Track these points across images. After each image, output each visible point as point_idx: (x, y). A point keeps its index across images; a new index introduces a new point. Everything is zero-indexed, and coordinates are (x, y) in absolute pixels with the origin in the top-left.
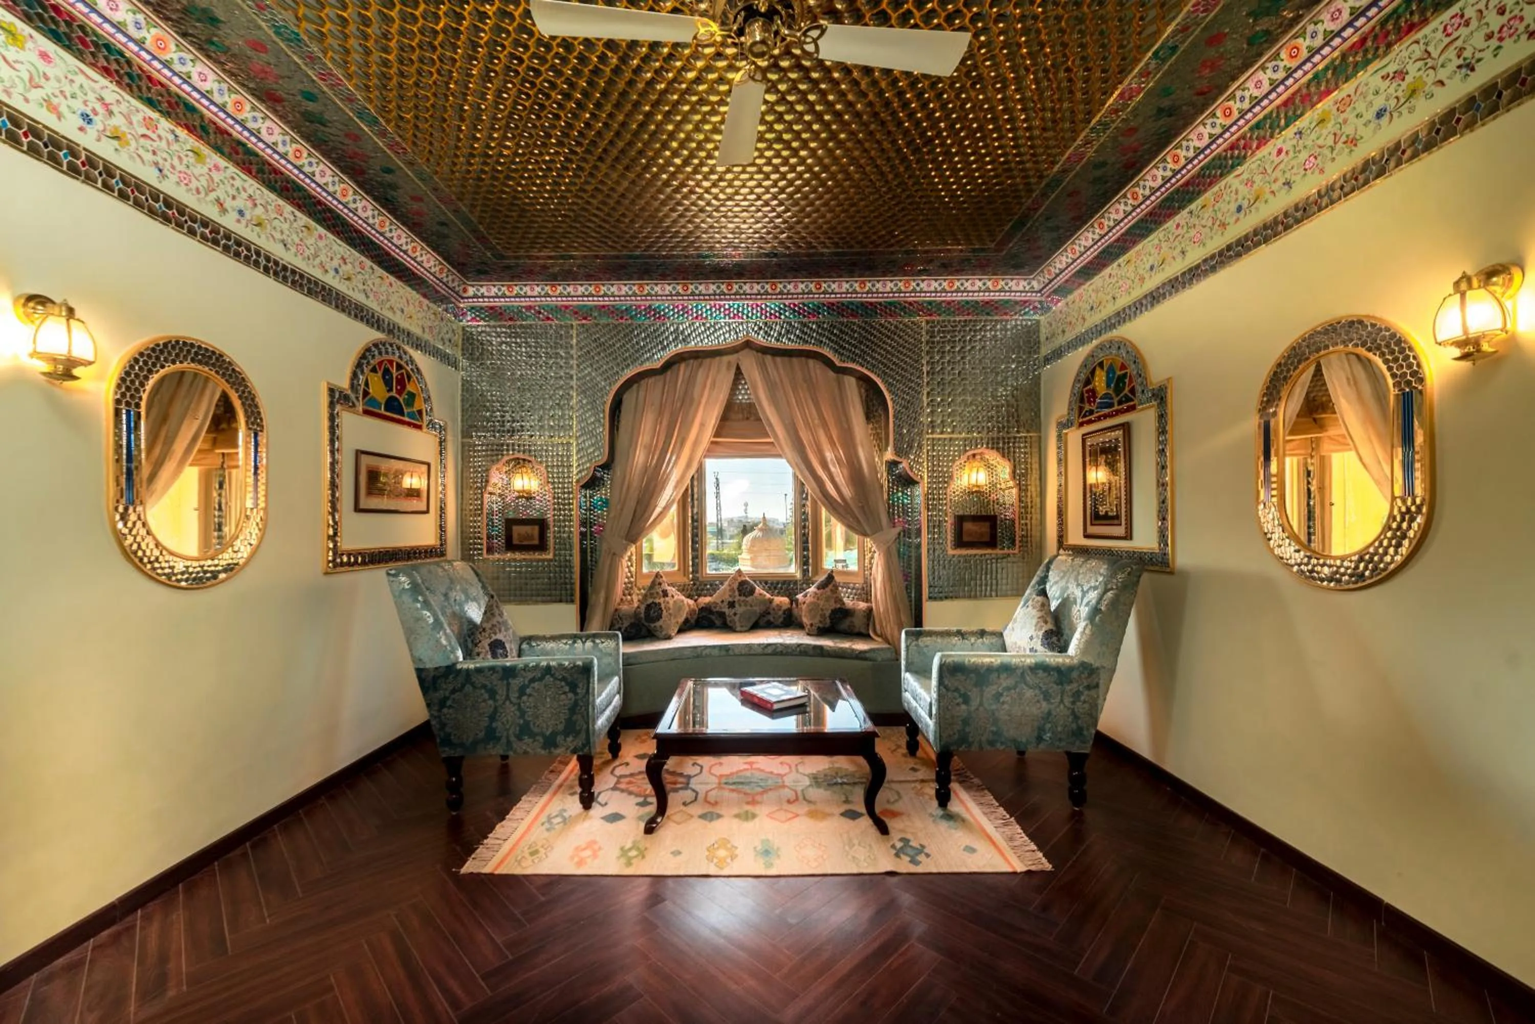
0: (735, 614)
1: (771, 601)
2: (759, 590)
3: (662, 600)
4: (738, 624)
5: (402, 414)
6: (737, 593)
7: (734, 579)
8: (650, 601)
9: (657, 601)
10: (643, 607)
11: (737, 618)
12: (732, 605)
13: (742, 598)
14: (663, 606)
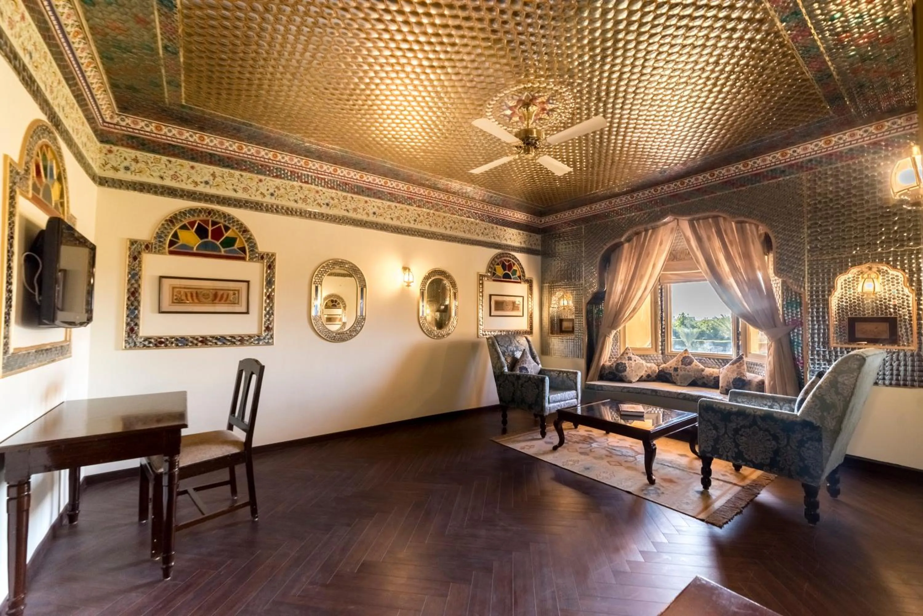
0: (677, 375)
1: (703, 370)
2: (696, 362)
3: (627, 362)
4: (679, 381)
5: (511, 278)
6: (680, 363)
7: (681, 355)
8: (619, 361)
9: (623, 362)
10: (615, 364)
11: (678, 378)
12: (676, 369)
13: (683, 366)
14: (627, 365)
